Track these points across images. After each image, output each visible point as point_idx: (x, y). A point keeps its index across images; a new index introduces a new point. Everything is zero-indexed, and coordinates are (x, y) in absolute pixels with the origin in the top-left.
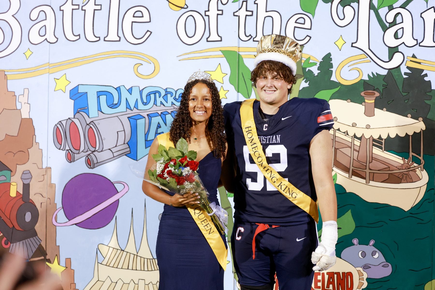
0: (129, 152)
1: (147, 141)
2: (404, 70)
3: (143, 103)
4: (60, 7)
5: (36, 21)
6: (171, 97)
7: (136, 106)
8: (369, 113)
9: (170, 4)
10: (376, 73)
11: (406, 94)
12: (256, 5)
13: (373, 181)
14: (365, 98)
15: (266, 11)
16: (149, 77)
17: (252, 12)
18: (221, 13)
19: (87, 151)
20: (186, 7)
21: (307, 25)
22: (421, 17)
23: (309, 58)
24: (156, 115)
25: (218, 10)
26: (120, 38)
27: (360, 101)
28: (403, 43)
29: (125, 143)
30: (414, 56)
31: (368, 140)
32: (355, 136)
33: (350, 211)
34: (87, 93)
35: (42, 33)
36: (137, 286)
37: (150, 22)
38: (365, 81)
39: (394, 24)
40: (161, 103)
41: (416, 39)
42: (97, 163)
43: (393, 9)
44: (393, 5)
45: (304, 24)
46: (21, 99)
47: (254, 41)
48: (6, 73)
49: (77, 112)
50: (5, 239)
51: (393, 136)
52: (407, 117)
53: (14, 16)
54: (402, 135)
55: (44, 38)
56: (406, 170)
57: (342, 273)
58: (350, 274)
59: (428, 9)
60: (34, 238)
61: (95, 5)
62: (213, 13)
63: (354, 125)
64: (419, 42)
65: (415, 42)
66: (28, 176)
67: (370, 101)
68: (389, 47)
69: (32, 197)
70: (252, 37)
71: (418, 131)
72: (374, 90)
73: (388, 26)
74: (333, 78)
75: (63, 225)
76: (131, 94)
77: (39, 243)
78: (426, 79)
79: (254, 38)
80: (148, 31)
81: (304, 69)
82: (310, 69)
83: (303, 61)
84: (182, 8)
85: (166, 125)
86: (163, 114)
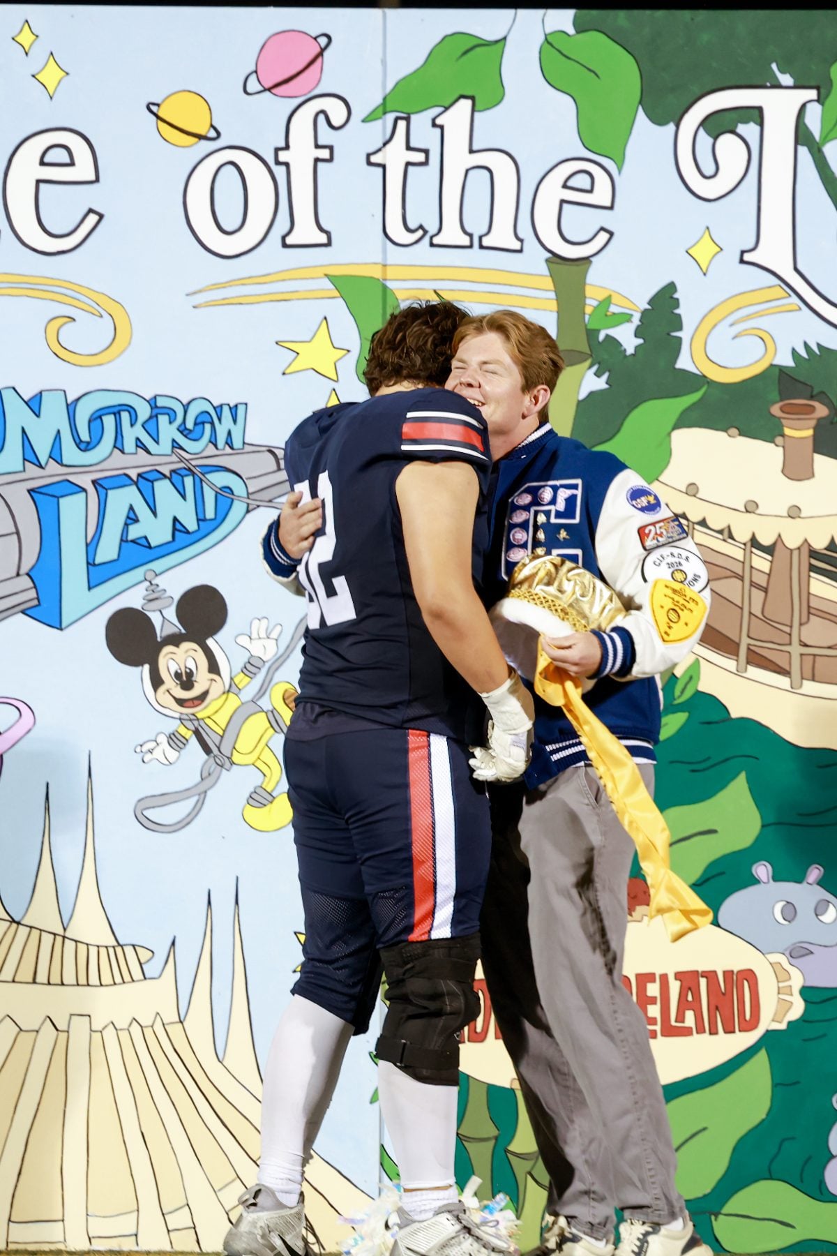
0: (36, 602)
1: (94, 565)
3: (78, 445)
6: (170, 423)
7: (56, 454)
8: (797, 470)
9: (162, 125)
10: (819, 345)
12: (438, 130)
13: (813, 680)
14: (784, 421)
15: (471, 151)
16: (96, 358)
17: (426, 152)
18: (326, 155)
20: (212, 134)
21: (602, 195)
23: (608, 300)
24: (123, 480)
25: (317, 146)
27: (768, 431)
29: (23, 571)
31: (796, 553)
32: (754, 542)
33: (743, 776)
36: (63, 1036)
37: (97, 180)
38: (782, 371)
40: (139, 444)
45: (591, 191)
47: (432, 245)
57: (725, 973)
58: (749, 976)
62: (301, 155)
63: (751, 508)
67: (801, 432)
70: (425, 232)
72: (812, 397)
74: (683, 363)
76: (38, 416)
79: (431, 238)
80: (91, 211)
81: (591, 334)
82: (612, 332)
83: (588, 310)
84: (200, 137)
85: (155, 513)
86: (145, 482)
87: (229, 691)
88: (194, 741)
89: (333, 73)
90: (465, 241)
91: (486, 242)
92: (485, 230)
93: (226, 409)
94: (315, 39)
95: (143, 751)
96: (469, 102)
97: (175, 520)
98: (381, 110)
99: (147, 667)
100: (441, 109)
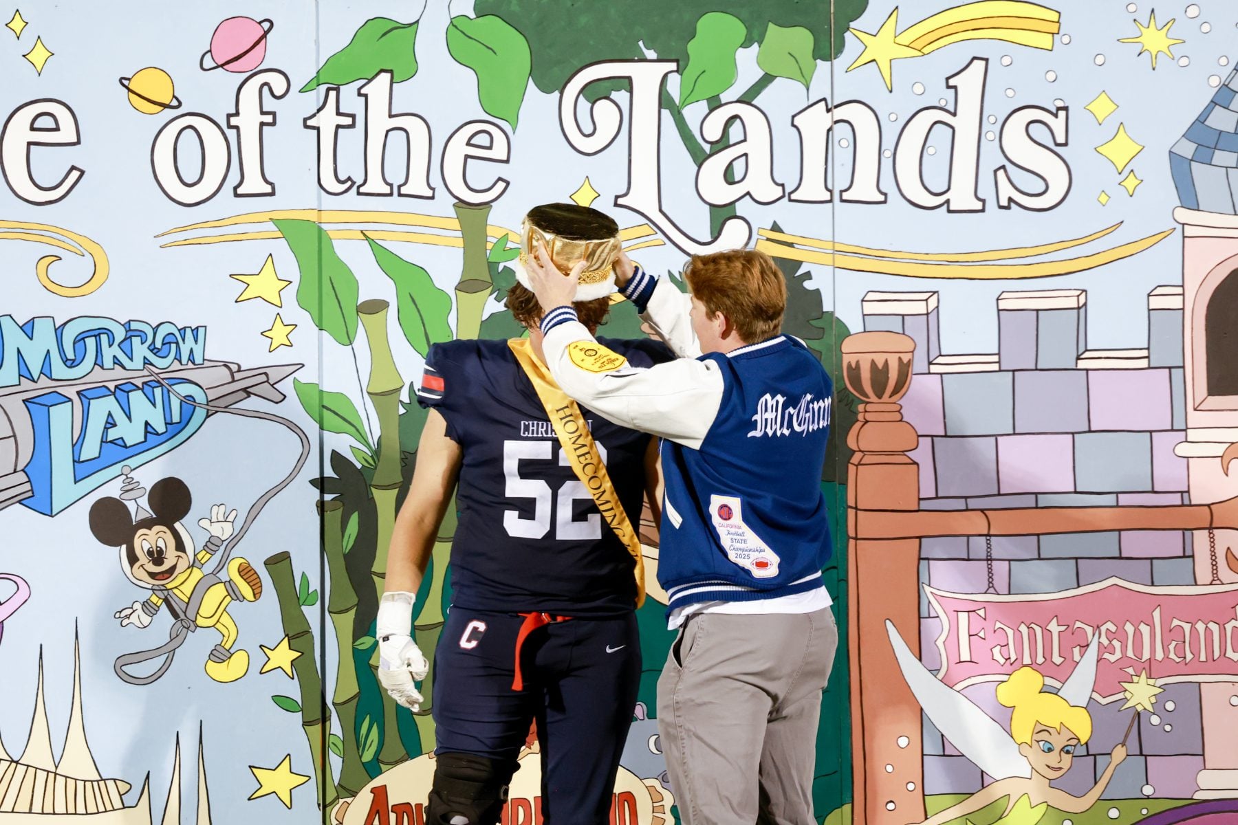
0: (30, 494)
3: (65, 363)
6: (142, 343)
7: (46, 371)
9: (133, 97)
12: (363, 99)
15: (391, 116)
16: (79, 290)
17: (353, 116)
18: (270, 120)
20: (175, 103)
21: (499, 151)
22: (793, 125)
23: (505, 238)
24: (103, 391)
25: (263, 113)
28: (748, 193)
30: (776, 228)
37: (78, 142)
39: (722, 144)
41: (780, 182)
43: (721, 105)
44: (721, 96)
45: (490, 148)
47: (359, 193)
58: (628, 796)
59: (812, 105)
62: (249, 120)
64: (788, 190)
65: (778, 192)
68: (711, 205)
70: (354, 183)
73: (708, 152)
76: (31, 339)
78: (808, 285)
79: (359, 187)
80: (73, 168)
81: (492, 266)
82: (510, 264)
83: (489, 246)
84: (165, 106)
85: (129, 418)
86: (121, 391)
87: (193, 566)
88: (164, 608)
89: (275, 52)
90: (387, 190)
91: (404, 190)
92: (403, 181)
93: (188, 331)
94: (260, 23)
95: (122, 616)
96: (388, 75)
97: (147, 424)
98: (315, 82)
99: (124, 547)
100: (364, 82)
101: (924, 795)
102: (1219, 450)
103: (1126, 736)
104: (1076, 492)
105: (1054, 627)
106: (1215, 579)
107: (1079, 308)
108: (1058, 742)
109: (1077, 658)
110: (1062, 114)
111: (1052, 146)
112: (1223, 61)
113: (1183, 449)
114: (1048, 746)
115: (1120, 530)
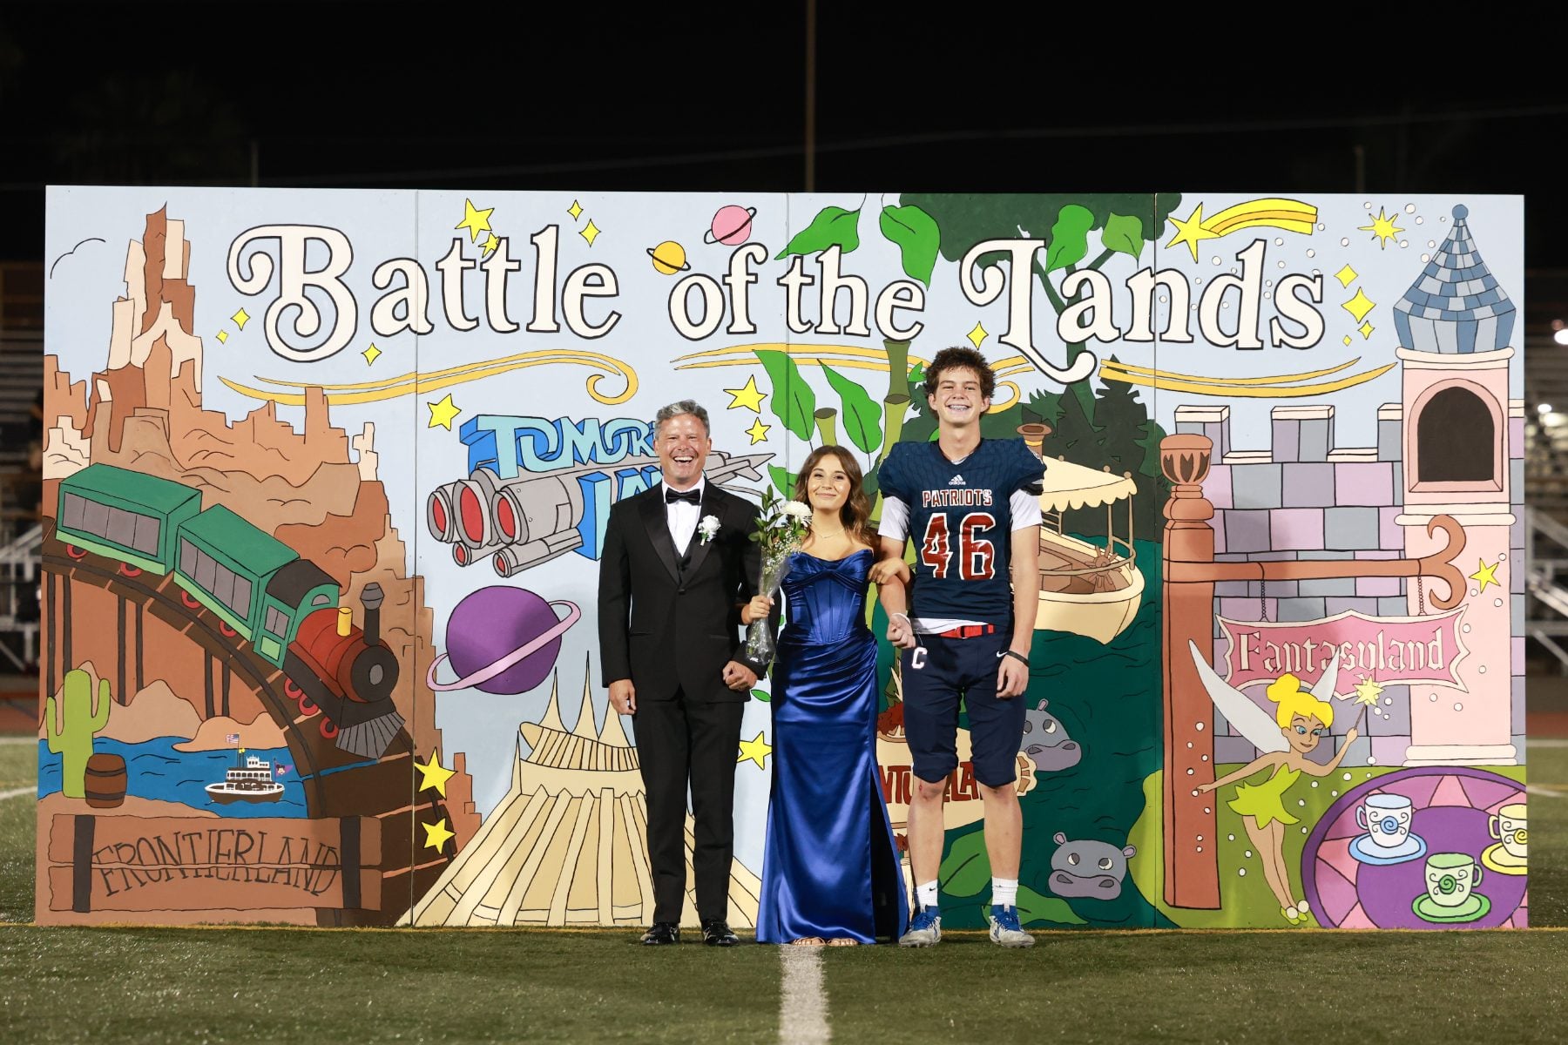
0: (581, 544)
2: (1096, 384)
4: (437, 263)
5: (386, 290)
9: (656, 262)
10: (1045, 391)
11: (1100, 429)
12: (820, 264)
14: (1025, 437)
15: (839, 277)
16: (617, 399)
17: (813, 277)
18: (753, 279)
19: (497, 544)
21: (917, 302)
22: (1127, 286)
25: (748, 274)
26: (558, 325)
28: (1095, 334)
29: (573, 525)
30: (1114, 359)
34: (495, 431)
35: (400, 313)
36: (597, 801)
37: (617, 294)
38: (1023, 406)
39: (1076, 299)
40: (642, 450)
41: (1117, 326)
42: (518, 566)
43: (1075, 271)
44: (1076, 264)
45: (910, 300)
46: (358, 442)
47: (816, 332)
48: (325, 392)
49: (476, 467)
50: (327, 720)
51: (1077, 506)
52: (1103, 471)
53: (340, 278)
54: (1094, 504)
55: (404, 324)
56: (1102, 569)
59: (1141, 272)
60: (390, 715)
61: (508, 260)
62: (738, 279)
64: (1123, 333)
65: (1116, 333)
66: (375, 594)
68: (1067, 342)
69: (384, 634)
70: (812, 325)
71: (1123, 497)
72: (1041, 422)
73: (1066, 304)
75: (450, 688)
76: (582, 434)
77: (398, 727)
78: (1137, 400)
79: (816, 328)
80: (613, 312)
81: (911, 385)
83: (909, 371)
84: (679, 269)
86: (645, 472)
89: (758, 232)
90: (836, 330)
91: (848, 330)
92: (847, 323)
94: (747, 210)
96: (838, 248)
98: (785, 253)
100: (821, 252)
101: (1214, 764)
102: (1426, 520)
103: (1357, 723)
104: (1325, 550)
105: (1308, 645)
106: (1422, 612)
107: (1329, 419)
108: (1310, 727)
109: (1324, 667)
110: (1318, 280)
111: (1311, 303)
112: (1432, 244)
113: (1402, 520)
114: (1302, 729)
115: (1355, 577)
